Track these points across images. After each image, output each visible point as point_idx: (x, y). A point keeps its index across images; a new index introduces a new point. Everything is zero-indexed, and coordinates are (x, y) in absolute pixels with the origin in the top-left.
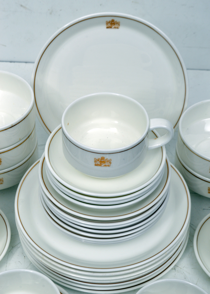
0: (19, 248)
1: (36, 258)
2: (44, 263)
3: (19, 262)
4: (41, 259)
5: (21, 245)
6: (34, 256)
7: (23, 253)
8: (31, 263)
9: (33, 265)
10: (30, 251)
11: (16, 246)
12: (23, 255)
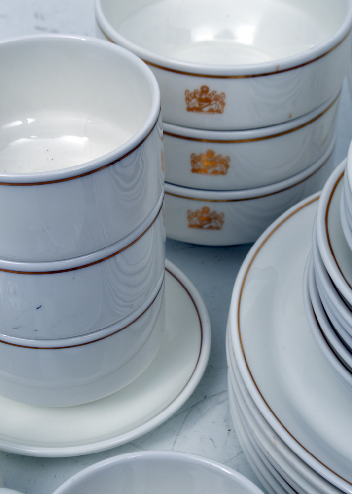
0: (220, 403)
1: (255, 441)
2: (273, 459)
3: (212, 439)
4: (267, 447)
5: (228, 399)
6: (252, 433)
7: (228, 420)
8: (242, 452)
9: (245, 458)
10: (244, 418)
11: (214, 395)
12: (226, 424)
